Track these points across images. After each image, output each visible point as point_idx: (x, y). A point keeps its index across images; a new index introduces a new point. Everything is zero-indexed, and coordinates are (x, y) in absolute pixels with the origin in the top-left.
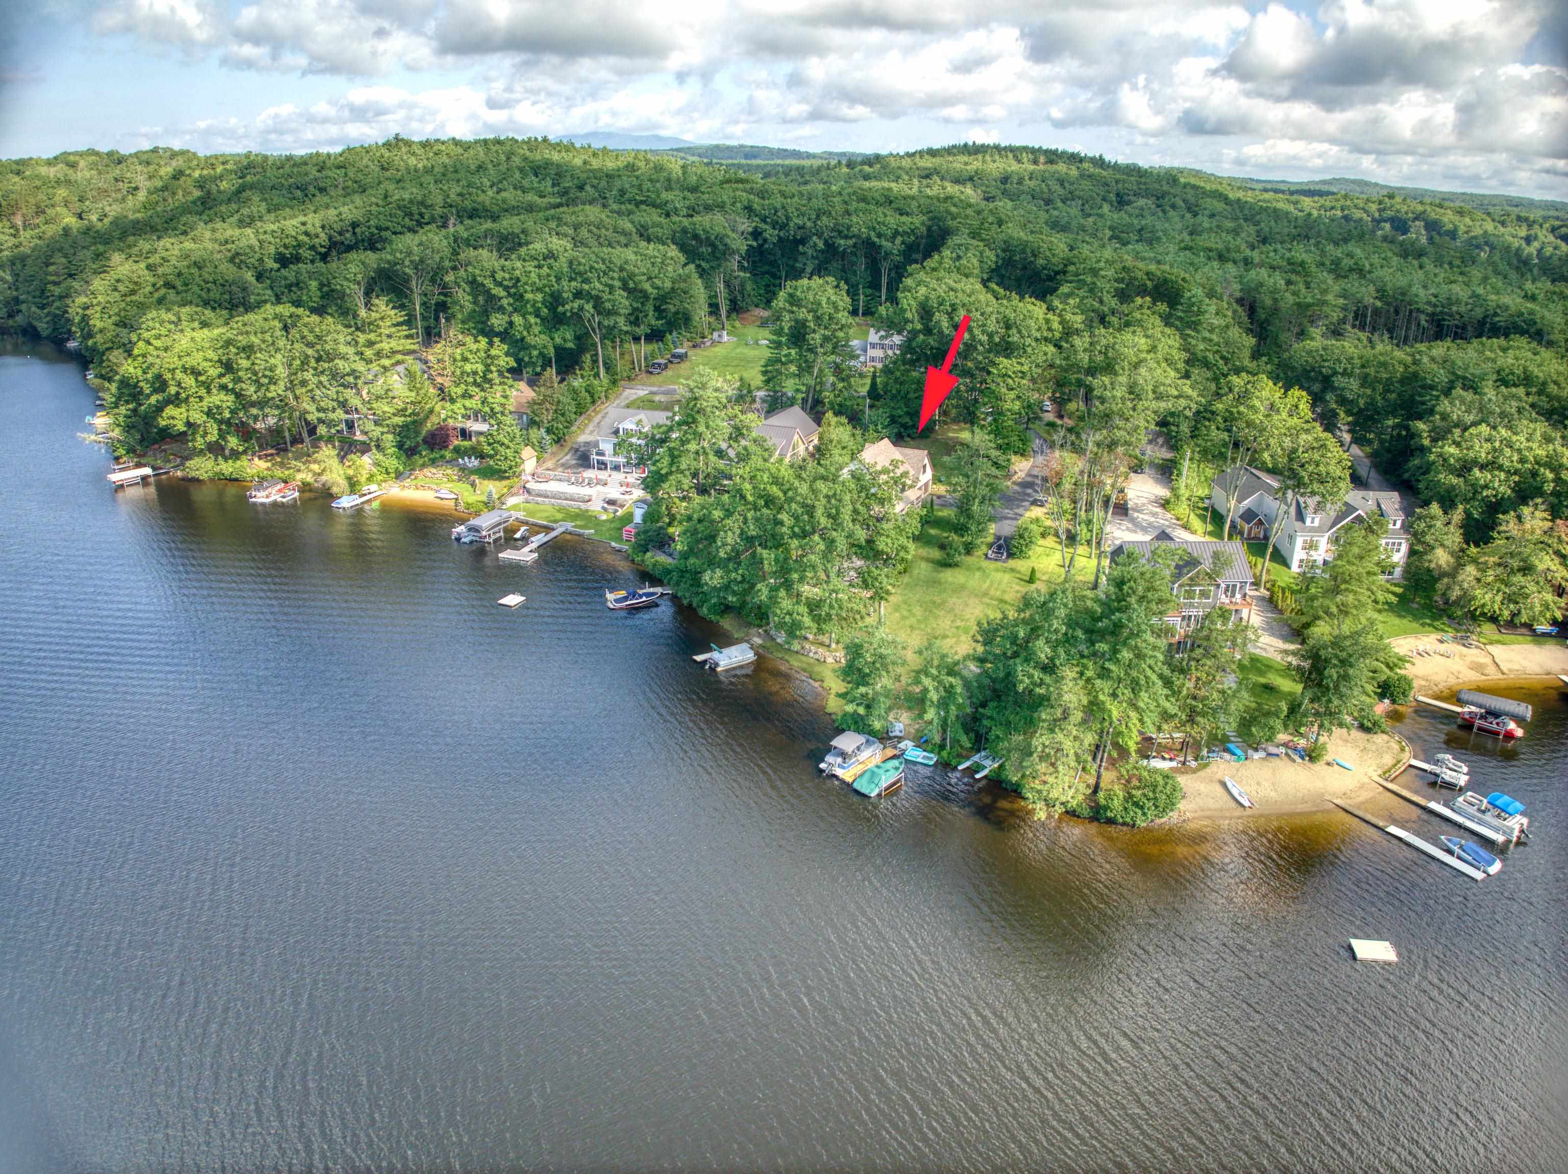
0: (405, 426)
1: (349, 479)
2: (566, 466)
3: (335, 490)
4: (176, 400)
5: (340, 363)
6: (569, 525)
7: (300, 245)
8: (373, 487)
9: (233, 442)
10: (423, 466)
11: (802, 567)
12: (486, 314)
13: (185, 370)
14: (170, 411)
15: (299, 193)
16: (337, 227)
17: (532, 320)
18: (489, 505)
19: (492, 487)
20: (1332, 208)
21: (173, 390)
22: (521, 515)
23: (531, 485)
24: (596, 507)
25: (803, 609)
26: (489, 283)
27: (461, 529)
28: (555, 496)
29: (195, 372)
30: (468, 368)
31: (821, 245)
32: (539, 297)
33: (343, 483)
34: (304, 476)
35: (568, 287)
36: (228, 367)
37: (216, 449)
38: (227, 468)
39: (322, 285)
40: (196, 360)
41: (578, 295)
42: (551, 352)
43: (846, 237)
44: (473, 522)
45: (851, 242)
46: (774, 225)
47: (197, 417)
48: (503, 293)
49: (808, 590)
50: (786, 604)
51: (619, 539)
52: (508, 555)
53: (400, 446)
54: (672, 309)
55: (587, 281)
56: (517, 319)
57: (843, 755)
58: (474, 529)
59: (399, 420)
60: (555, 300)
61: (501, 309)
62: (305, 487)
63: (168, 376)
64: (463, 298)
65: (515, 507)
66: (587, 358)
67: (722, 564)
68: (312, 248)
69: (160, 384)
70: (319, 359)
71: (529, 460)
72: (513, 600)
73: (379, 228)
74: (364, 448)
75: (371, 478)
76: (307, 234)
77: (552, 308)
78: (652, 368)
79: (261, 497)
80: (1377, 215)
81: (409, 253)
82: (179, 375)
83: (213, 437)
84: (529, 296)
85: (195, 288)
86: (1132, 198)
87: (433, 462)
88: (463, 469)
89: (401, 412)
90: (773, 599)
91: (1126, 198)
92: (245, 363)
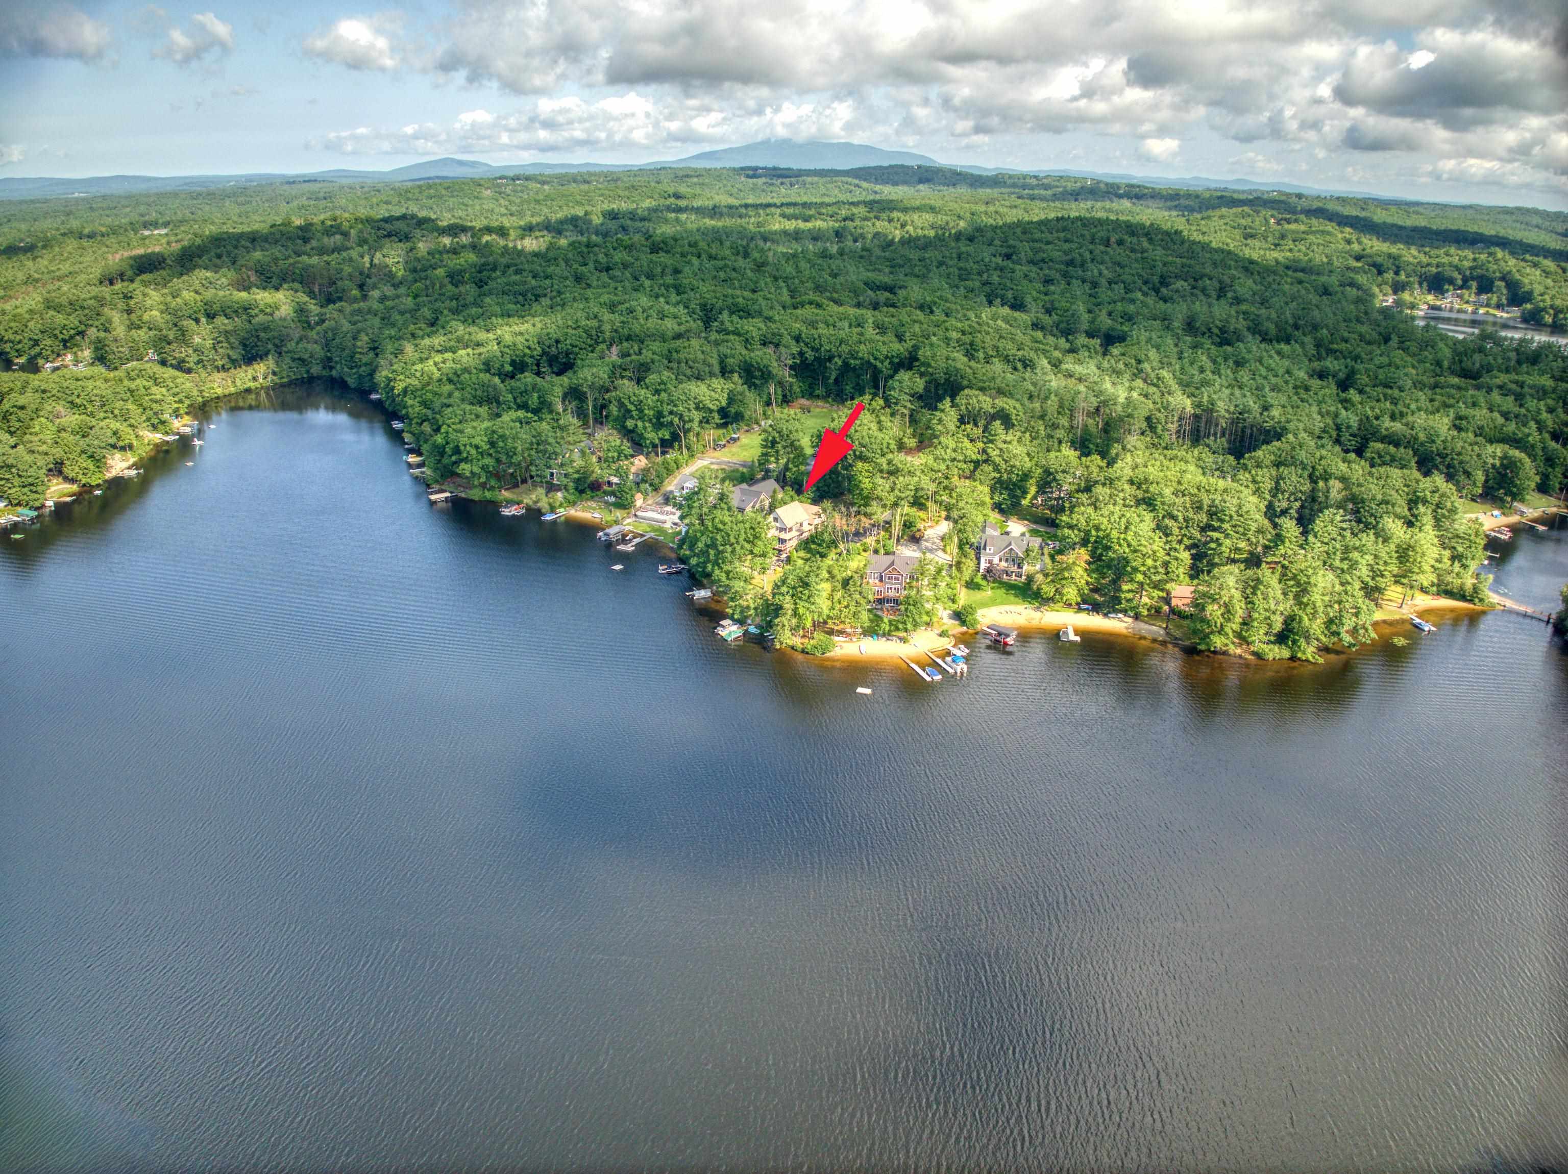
0: (579, 479)
1: (550, 504)
2: (657, 504)
3: (543, 511)
4: (466, 460)
5: (549, 448)
6: (652, 534)
7: (525, 355)
8: (562, 510)
9: (493, 482)
10: (587, 499)
11: (724, 559)
12: (625, 418)
13: (471, 445)
14: (463, 466)
15: (520, 298)
16: (547, 343)
17: (647, 425)
18: (617, 522)
19: (619, 514)
20: (1428, 265)
21: (465, 455)
22: (631, 528)
23: (639, 513)
24: (668, 525)
25: (724, 575)
26: (626, 402)
27: (601, 534)
28: (649, 519)
29: (477, 447)
30: (610, 455)
31: (840, 363)
32: (652, 413)
33: (547, 506)
34: (527, 501)
35: (666, 409)
36: (492, 444)
37: (483, 486)
38: (488, 495)
39: (539, 398)
40: (477, 441)
41: (671, 413)
42: (657, 441)
43: (856, 358)
44: (607, 531)
45: (858, 362)
46: (813, 349)
47: (476, 470)
48: (633, 408)
49: (726, 568)
50: (717, 572)
51: (673, 542)
52: (621, 547)
53: (576, 489)
54: (733, 411)
55: (675, 406)
56: (640, 424)
57: (723, 626)
58: (607, 535)
59: (576, 476)
60: (659, 415)
61: (632, 417)
62: (528, 509)
63: (462, 448)
64: (614, 409)
65: (629, 524)
66: (676, 445)
67: (698, 556)
68: (532, 357)
69: (457, 451)
70: (538, 444)
71: (639, 501)
72: (618, 567)
73: (573, 346)
74: (558, 488)
75: (561, 505)
76: (529, 348)
77: (658, 419)
78: (717, 447)
79: (507, 512)
80: (1468, 273)
81: (586, 380)
82: (468, 448)
83: (483, 480)
84: (646, 412)
85: (469, 389)
86: (1172, 280)
87: (592, 497)
88: (606, 503)
89: (577, 472)
90: (713, 570)
91: (1168, 280)
92: (501, 444)
